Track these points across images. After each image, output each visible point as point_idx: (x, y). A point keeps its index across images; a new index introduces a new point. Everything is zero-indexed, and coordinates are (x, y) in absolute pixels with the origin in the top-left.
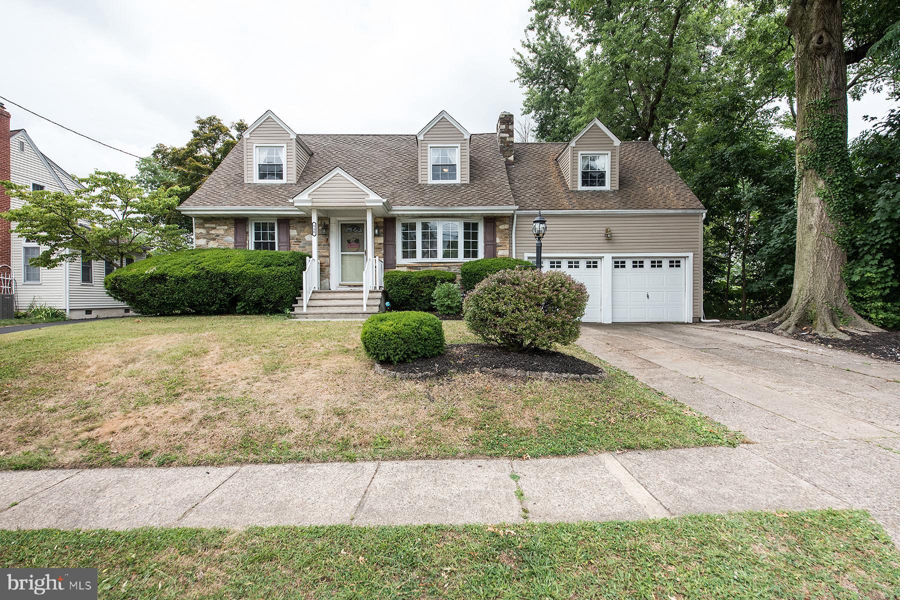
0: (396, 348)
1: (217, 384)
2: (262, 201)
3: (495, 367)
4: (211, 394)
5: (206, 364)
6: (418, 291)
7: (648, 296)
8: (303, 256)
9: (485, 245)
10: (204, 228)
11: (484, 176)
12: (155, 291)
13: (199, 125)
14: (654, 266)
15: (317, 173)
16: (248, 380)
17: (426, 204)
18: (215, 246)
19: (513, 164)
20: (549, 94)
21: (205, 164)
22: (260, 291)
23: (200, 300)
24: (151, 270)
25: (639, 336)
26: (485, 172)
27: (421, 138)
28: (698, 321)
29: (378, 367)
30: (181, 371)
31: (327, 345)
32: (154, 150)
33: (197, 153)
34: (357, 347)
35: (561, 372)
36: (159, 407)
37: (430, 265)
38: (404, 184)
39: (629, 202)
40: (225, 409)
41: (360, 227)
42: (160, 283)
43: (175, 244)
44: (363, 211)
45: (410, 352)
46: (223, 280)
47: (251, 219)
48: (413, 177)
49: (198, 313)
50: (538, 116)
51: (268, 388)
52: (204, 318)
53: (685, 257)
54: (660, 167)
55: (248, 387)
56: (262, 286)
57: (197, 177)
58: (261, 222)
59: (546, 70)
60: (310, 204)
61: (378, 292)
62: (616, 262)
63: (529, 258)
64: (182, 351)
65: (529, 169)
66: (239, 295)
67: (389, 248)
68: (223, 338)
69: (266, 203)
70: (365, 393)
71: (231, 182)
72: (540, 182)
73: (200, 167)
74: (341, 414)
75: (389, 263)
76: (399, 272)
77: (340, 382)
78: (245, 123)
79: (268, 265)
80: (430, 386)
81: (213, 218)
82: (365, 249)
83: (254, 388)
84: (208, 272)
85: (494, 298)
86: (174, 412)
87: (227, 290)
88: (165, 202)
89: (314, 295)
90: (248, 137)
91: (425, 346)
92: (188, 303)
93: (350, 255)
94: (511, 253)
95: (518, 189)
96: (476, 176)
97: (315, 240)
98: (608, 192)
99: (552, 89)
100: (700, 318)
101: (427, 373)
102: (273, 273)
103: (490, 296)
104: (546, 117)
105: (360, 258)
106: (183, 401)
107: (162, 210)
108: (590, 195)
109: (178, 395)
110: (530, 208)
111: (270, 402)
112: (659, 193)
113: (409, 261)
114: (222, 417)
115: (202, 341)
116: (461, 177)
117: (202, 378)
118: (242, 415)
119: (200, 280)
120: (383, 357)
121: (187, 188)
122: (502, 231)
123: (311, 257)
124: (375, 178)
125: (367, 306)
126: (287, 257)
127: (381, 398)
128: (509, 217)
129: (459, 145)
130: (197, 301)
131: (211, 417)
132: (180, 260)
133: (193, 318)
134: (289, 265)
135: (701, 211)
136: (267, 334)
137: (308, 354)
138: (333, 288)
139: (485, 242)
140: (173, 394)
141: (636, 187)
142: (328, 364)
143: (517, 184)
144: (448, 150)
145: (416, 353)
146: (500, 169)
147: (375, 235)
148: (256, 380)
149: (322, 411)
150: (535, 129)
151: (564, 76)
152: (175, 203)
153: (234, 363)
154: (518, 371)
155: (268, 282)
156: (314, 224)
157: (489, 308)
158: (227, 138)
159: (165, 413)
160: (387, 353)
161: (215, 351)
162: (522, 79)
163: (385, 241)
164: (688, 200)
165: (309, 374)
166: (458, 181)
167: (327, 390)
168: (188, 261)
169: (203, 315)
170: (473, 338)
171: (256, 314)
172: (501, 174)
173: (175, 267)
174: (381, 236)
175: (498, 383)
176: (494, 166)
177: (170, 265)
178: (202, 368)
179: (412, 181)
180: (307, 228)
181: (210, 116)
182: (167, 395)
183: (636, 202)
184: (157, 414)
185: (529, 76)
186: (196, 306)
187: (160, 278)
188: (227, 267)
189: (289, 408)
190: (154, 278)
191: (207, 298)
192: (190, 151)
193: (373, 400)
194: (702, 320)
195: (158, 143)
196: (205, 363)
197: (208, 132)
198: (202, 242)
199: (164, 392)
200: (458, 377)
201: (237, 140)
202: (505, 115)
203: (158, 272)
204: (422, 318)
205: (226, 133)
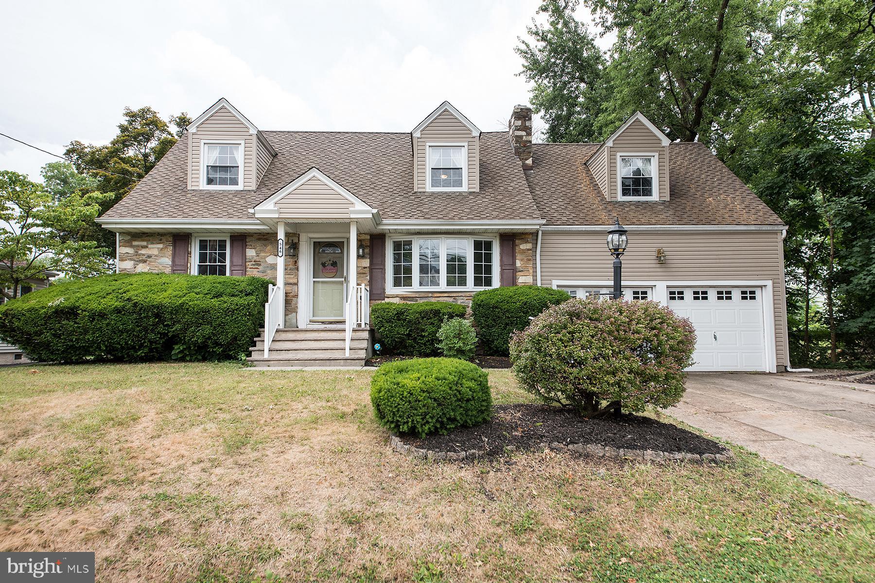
0: (426, 414)
1: (155, 471)
2: (211, 212)
3: (572, 442)
4: (146, 489)
5: (137, 437)
6: (418, 329)
7: (715, 338)
8: (264, 283)
9: (502, 270)
10: (132, 246)
11: (496, 183)
12: (60, 330)
13: (128, 118)
14: (697, 298)
15: (283, 178)
16: (202, 465)
17: (426, 216)
18: (146, 270)
19: (531, 168)
20: (562, 89)
21: (134, 167)
22: (207, 330)
23: (123, 342)
24: (58, 301)
25: (722, 391)
26: (498, 178)
27: (417, 134)
28: (783, 369)
29: (396, 441)
30: (98, 450)
31: (312, 406)
32: (68, 148)
33: (123, 154)
34: (356, 410)
35: (671, 451)
36: (63, 512)
37: (430, 295)
38: (395, 192)
39: (685, 216)
40: (169, 515)
41: (340, 245)
42: (68, 319)
43: (90, 268)
44: (345, 226)
45: (445, 420)
46: (157, 315)
47: (195, 235)
48: (407, 183)
49: (118, 360)
50: (548, 116)
51: (235, 477)
52: (127, 367)
53: (761, 287)
54: (718, 173)
55: (204, 476)
56: (210, 323)
57: (124, 183)
58: (208, 239)
59: (558, 62)
60: (276, 216)
61: (363, 330)
62: (671, 293)
63: (558, 286)
64: (100, 418)
65: (553, 175)
66: (177, 335)
67: (377, 273)
68: (160, 397)
69: (216, 214)
70: (384, 485)
71: (170, 188)
72: (568, 191)
73: (127, 170)
74: (354, 522)
75: (376, 293)
76: (391, 304)
77: (344, 467)
78: (188, 117)
79: (218, 295)
80: (482, 473)
81: (144, 233)
82: (345, 274)
83: (214, 478)
84: (135, 305)
85: (565, 338)
86: (88, 521)
87: (161, 328)
88: (81, 212)
89: (278, 334)
90: (194, 131)
91: (467, 410)
92: (106, 346)
93: (323, 282)
94: (535, 280)
95: (541, 200)
96: (486, 183)
97: (280, 262)
98: (656, 203)
99: (565, 84)
100: (786, 367)
101: (473, 451)
102: (225, 305)
103: (560, 336)
104: (558, 117)
105: (339, 286)
106: (102, 502)
107: (75, 222)
108: (633, 208)
109: (92, 491)
110: (559, 223)
111: (240, 503)
112: (722, 205)
113: (402, 290)
114: (164, 530)
115: (128, 401)
116: (468, 183)
117: (132, 462)
118: (197, 526)
119: (124, 314)
120: (406, 427)
121: (112, 195)
122: (523, 252)
123: (274, 285)
124: (357, 185)
125: (350, 349)
126: (244, 284)
127: (410, 493)
128: (532, 234)
129: (466, 144)
130: (119, 343)
131: (146, 530)
132: (96, 289)
133: (112, 367)
134: (247, 295)
135: (781, 227)
136: (221, 391)
137: (286, 421)
138: (302, 325)
139: (501, 266)
140: (86, 489)
141: (692, 198)
142: (321, 437)
143: (539, 192)
144: (452, 150)
145: (452, 420)
146: (517, 174)
147: (359, 257)
148: (215, 463)
149: (323, 518)
150: (545, 131)
151: (581, 68)
152: (95, 213)
153: (179, 437)
154: (607, 448)
155: (218, 318)
156: (280, 242)
157: (559, 354)
158: (164, 135)
159: (74, 522)
160: (413, 421)
161: (149, 418)
162: (529, 73)
163: (371, 263)
164: (761, 214)
165: (294, 454)
166: (464, 188)
167: (326, 480)
168: (109, 289)
169: (125, 362)
170: (525, 396)
171: (199, 361)
172: (519, 181)
173: (90, 297)
174: (366, 258)
175: (581, 467)
176: (508, 171)
177: (83, 295)
178: (129, 445)
179: (406, 188)
180: (269, 248)
181: (143, 107)
182: (76, 492)
183: (694, 216)
184: (60, 526)
185: (537, 68)
186: (117, 350)
187: (70, 312)
188: (162, 298)
189: (271, 512)
190: (61, 313)
191: (133, 340)
192: (115, 151)
193: (399, 496)
194: (789, 369)
195: (73, 140)
196: (135, 437)
197: (139, 127)
198: (128, 265)
199: (71, 485)
200: (521, 459)
201: (176, 137)
202: (521, 109)
203: (67, 304)
204: (460, 369)
205: (163, 128)
